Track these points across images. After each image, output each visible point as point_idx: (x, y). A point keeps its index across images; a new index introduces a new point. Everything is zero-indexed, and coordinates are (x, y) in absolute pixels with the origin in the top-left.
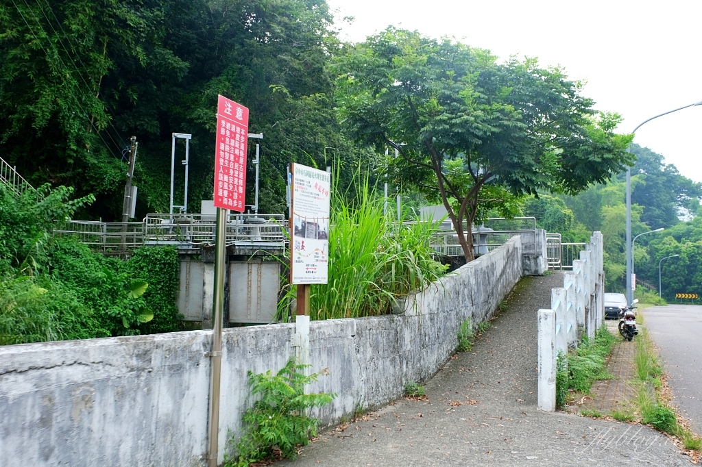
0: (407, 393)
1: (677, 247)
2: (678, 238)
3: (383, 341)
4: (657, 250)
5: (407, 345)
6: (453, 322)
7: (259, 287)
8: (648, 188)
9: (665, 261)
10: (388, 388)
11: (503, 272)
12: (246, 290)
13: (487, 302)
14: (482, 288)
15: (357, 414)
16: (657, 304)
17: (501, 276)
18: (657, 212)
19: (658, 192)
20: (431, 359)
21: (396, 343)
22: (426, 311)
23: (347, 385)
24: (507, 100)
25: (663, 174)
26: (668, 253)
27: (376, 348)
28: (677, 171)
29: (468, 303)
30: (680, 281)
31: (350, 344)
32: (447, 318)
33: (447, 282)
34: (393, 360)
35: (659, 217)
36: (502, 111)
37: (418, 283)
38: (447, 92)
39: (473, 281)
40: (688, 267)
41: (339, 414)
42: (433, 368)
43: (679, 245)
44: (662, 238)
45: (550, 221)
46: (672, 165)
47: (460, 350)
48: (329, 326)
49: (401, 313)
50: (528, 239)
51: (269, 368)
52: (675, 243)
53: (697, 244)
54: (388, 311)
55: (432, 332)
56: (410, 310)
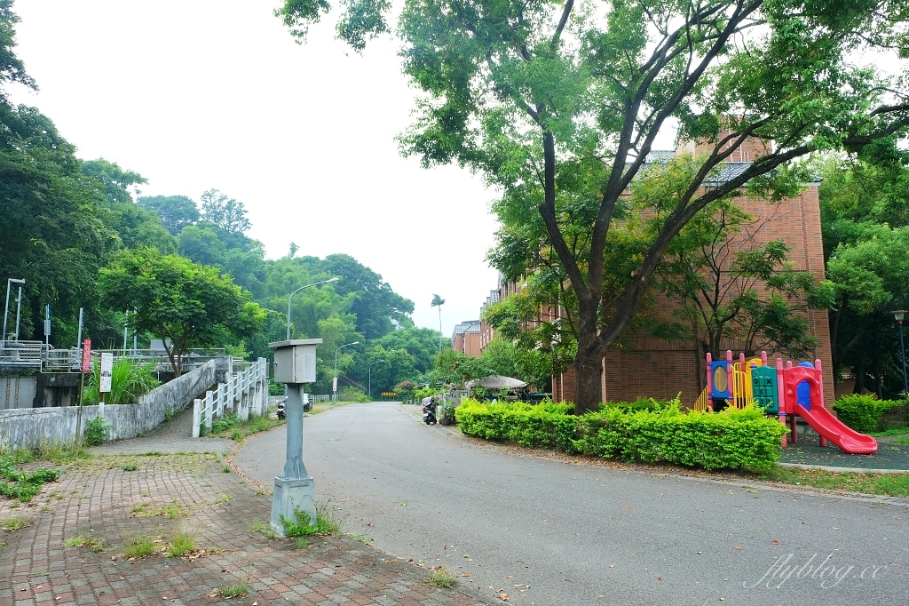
0: (138, 436)
1: (383, 354)
2: (385, 347)
3: (128, 413)
4: (369, 356)
5: (139, 417)
6: (163, 407)
7: (16, 395)
8: (367, 303)
9: (374, 366)
10: (129, 432)
11: (197, 382)
12: (4, 398)
13: (184, 399)
14: (181, 392)
15: (118, 440)
16: (362, 401)
17: (195, 385)
18: (373, 323)
19: (374, 306)
20: (150, 424)
21: (134, 415)
22: (148, 402)
23: (114, 429)
24: (199, 297)
25: (380, 291)
26: (376, 359)
27: (125, 416)
28: (391, 289)
29: (172, 399)
30: (384, 382)
31: (116, 414)
32: (160, 406)
33: (160, 390)
34: (132, 422)
35: (374, 327)
36: (194, 304)
37: (145, 391)
38: (166, 295)
39: (175, 388)
40: (391, 370)
41: (111, 439)
42: (150, 428)
43: (385, 352)
44: (374, 346)
45: (274, 333)
46: (387, 284)
47: (165, 421)
48: (109, 406)
49: (137, 403)
50: (220, 361)
51: (92, 418)
52: (383, 351)
53: (398, 352)
54: (131, 402)
55: (151, 412)
56: (141, 402)
